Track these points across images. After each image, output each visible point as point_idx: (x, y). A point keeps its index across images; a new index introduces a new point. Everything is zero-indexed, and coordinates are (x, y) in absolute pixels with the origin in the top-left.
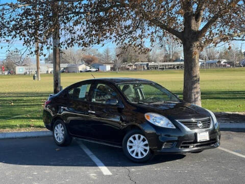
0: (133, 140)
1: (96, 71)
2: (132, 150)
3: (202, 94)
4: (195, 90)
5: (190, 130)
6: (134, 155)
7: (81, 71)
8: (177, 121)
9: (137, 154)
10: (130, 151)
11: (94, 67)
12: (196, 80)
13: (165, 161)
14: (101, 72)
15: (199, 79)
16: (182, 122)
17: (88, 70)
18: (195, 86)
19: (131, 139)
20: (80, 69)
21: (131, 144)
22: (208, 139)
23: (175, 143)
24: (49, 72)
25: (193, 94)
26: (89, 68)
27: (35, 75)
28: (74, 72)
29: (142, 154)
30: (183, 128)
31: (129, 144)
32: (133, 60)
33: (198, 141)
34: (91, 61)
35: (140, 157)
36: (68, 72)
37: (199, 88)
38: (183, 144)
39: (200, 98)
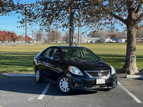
0: (62, 81)
1: (116, 42)
2: (62, 86)
3: (137, 57)
4: (132, 55)
5: (92, 77)
6: (62, 90)
7: (107, 42)
8: (85, 71)
9: (64, 89)
10: (61, 87)
11: (115, 40)
12: (133, 49)
13: (80, 94)
14: (119, 43)
15: (135, 48)
16: (88, 72)
17: (111, 41)
18: (132, 53)
19: (62, 80)
20: (106, 41)
21: (62, 83)
22: (104, 83)
23: (83, 84)
24: (88, 42)
25: (131, 58)
26: (112, 40)
27: (77, 44)
28: (103, 43)
29: (67, 89)
30: (88, 76)
31: (60, 83)
32: (140, 36)
33: (97, 83)
34: (114, 36)
35: (65, 91)
36: (99, 43)
37: (135, 54)
38: (87, 85)
39: (135, 60)
